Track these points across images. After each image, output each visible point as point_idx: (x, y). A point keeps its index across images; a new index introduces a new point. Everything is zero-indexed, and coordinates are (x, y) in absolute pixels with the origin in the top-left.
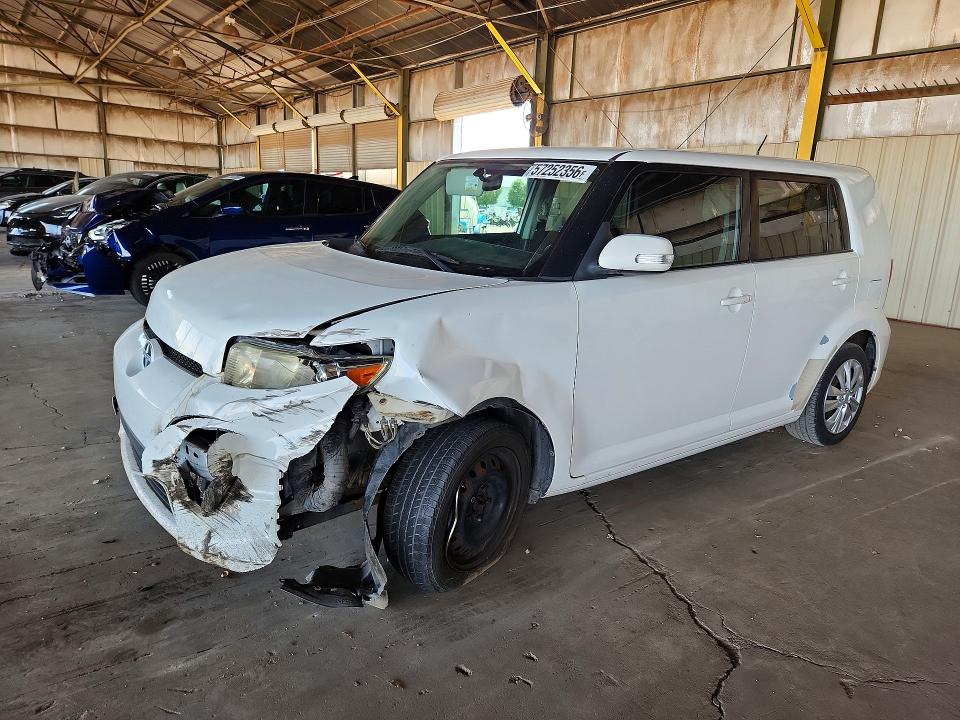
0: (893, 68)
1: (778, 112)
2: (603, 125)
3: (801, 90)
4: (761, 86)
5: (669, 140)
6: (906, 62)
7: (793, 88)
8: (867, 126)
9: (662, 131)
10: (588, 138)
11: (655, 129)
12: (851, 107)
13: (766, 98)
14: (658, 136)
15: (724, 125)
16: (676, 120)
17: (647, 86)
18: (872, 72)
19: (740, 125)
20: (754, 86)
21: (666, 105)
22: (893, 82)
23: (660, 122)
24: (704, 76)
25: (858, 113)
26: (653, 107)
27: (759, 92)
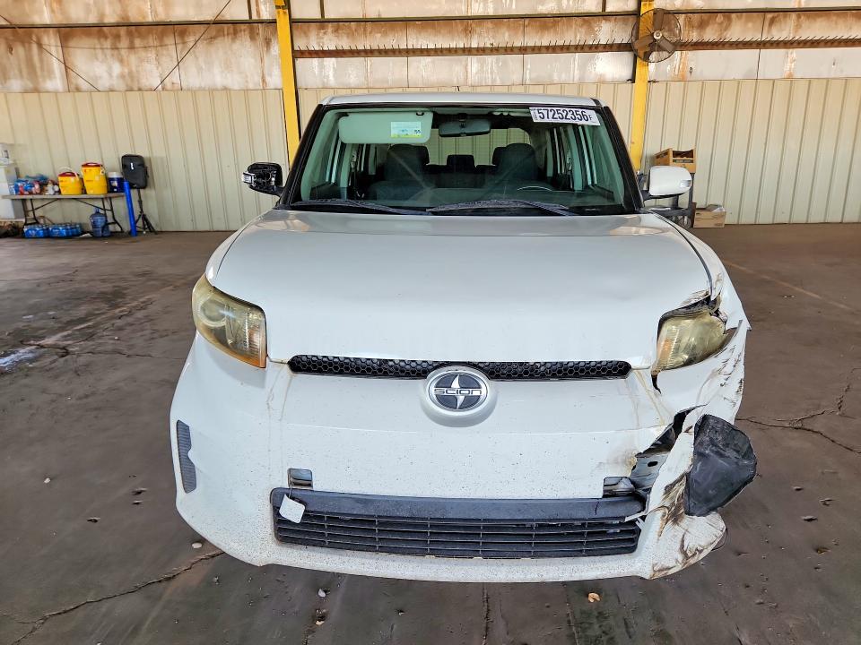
0: (340, 32)
1: (253, 60)
2: (41, 61)
3: (268, 43)
4: (228, 34)
5: (138, 81)
6: (349, 27)
7: (260, 39)
8: (331, 78)
9: (126, 71)
10: (21, 72)
11: (117, 69)
12: (315, 61)
13: (236, 46)
14: (122, 76)
15: (200, 70)
16: (141, 61)
17: (92, 20)
18: (325, 33)
19: (217, 70)
20: (220, 34)
21: (124, 43)
22: (345, 44)
23: (121, 61)
24: (162, 17)
25: (322, 67)
26: (108, 44)
27: (227, 40)
